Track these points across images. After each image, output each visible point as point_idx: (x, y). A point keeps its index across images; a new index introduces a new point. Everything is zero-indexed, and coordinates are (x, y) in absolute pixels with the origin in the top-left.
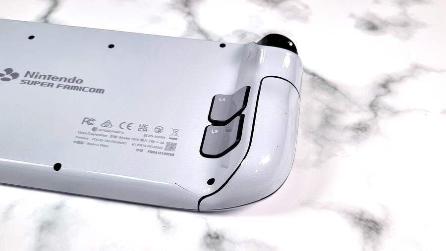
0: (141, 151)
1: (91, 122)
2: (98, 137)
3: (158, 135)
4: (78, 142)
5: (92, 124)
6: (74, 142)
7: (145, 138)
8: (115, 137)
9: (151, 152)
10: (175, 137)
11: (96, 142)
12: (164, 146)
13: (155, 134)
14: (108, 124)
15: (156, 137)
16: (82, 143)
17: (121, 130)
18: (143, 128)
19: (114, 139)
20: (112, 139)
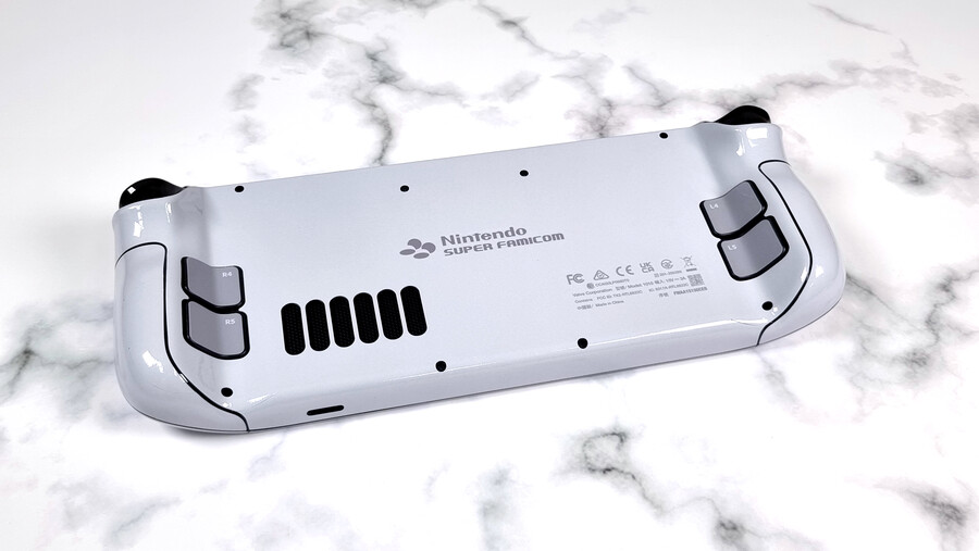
0: (666, 295)
1: (579, 278)
2: (601, 294)
3: (670, 270)
4: (584, 307)
5: (582, 281)
6: (579, 308)
7: (658, 279)
8: (623, 288)
9: (678, 293)
10: (691, 267)
11: (606, 301)
12: (687, 281)
13: (667, 271)
14: (600, 275)
15: (670, 273)
16: (589, 307)
17: (623, 278)
18: (647, 267)
19: (624, 291)
20: (621, 292)
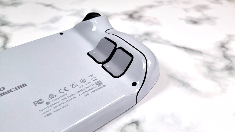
0: (88, 94)
1: (40, 102)
2: (55, 105)
4: (48, 115)
5: (42, 102)
6: (45, 117)
7: (81, 89)
8: (65, 98)
9: (93, 92)
10: (94, 79)
11: (59, 108)
12: (95, 85)
13: (84, 84)
14: (51, 96)
15: (86, 84)
16: (50, 114)
17: (63, 94)
18: (74, 85)
19: (66, 100)
20: (65, 101)
